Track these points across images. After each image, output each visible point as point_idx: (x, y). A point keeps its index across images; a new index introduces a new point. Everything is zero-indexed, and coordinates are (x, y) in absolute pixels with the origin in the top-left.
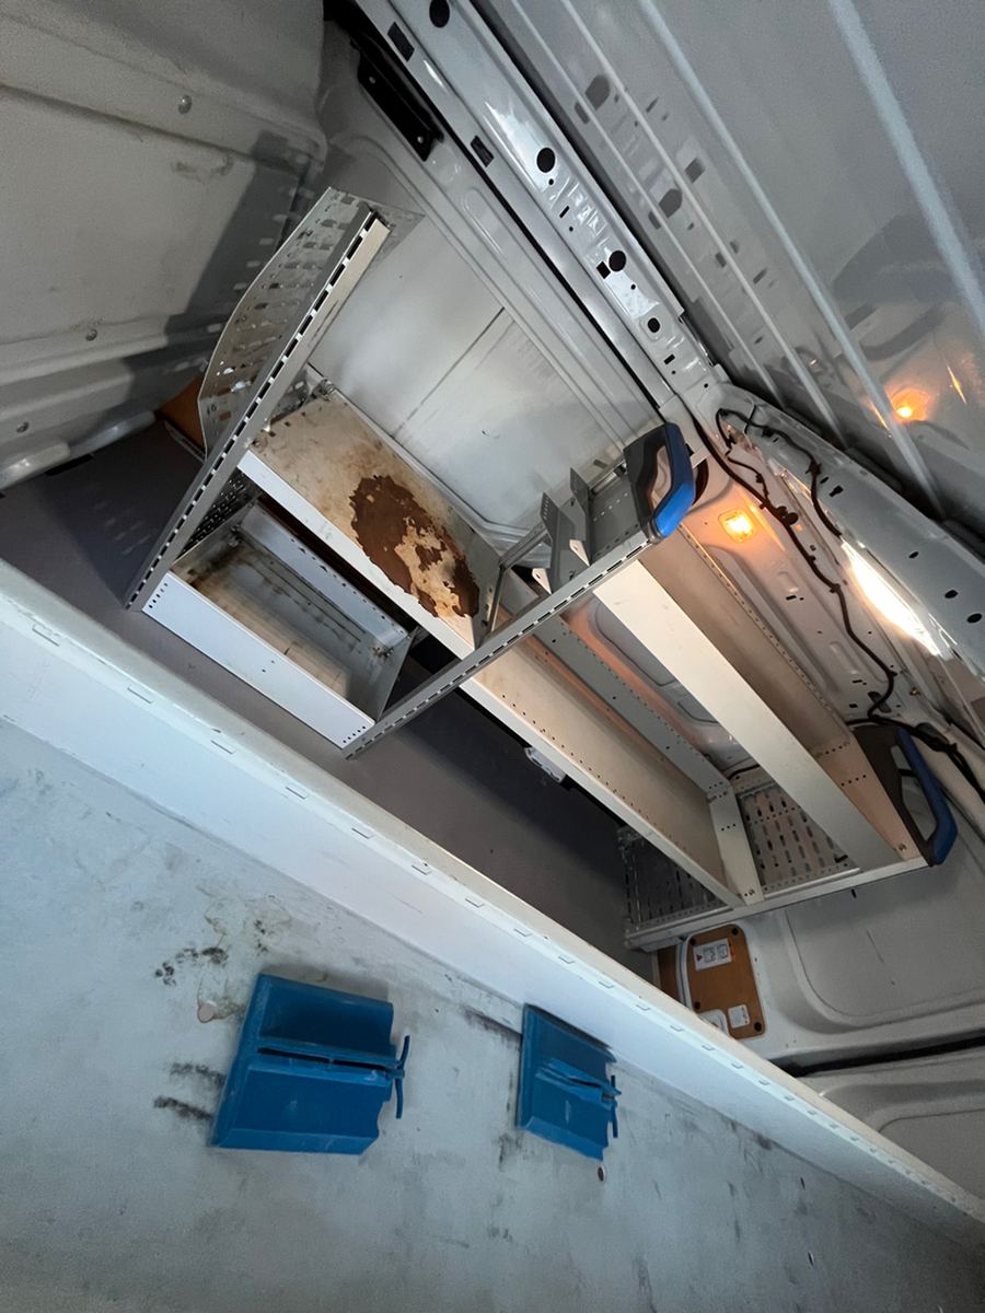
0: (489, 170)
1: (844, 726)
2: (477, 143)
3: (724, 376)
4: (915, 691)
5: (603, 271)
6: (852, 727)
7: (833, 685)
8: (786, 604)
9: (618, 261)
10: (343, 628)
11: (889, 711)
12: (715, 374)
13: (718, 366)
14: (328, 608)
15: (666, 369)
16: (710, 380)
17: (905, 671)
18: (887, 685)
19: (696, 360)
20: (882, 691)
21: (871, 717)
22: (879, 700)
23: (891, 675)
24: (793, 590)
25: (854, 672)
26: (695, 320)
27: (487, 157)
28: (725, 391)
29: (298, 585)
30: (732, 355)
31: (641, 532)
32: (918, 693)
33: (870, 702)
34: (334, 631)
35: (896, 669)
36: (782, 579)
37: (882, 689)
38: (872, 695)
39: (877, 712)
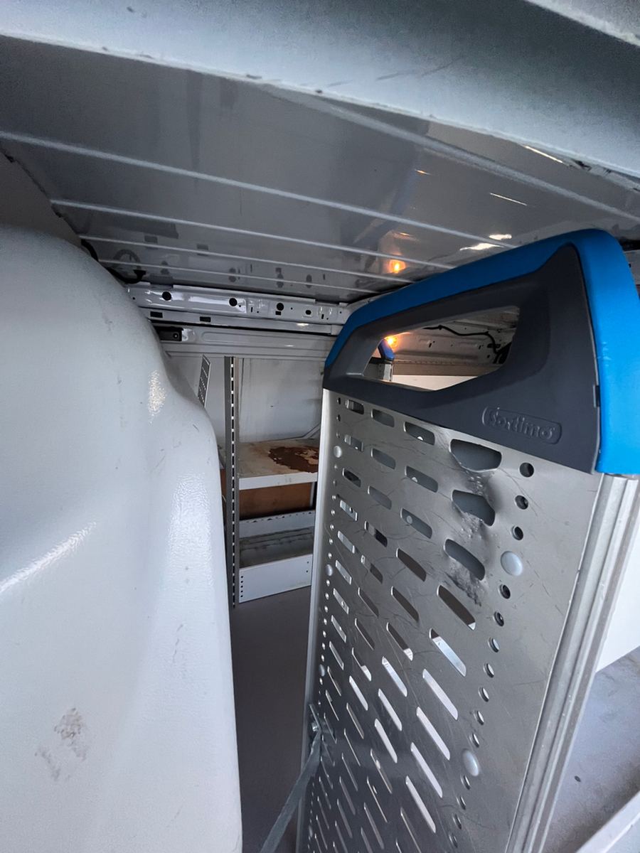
0: (212, 323)
1: (495, 365)
2: (202, 319)
3: (345, 304)
4: (499, 330)
5: (278, 313)
6: (498, 362)
7: (475, 357)
8: (431, 349)
9: (280, 307)
10: (300, 535)
11: (500, 345)
12: (341, 307)
13: (340, 304)
14: (286, 534)
15: (324, 320)
16: (341, 310)
17: (489, 328)
18: (489, 339)
19: (331, 309)
20: (491, 342)
21: (498, 353)
22: (493, 345)
23: (486, 334)
24: (428, 343)
25: (476, 345)
26: (320, 299)
27: (208, 319)
28: (348, 309)
29: (266, 538)
30: (341, 297)
31: (386, 365)
32: (501, 329)
33: (491, 349)
34: (299, 539)
35: (486, 330)
36: (422, 343)
37: (489, 341)
38: (489, 346)
39: (497, 349)
